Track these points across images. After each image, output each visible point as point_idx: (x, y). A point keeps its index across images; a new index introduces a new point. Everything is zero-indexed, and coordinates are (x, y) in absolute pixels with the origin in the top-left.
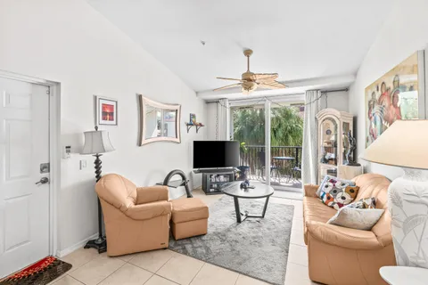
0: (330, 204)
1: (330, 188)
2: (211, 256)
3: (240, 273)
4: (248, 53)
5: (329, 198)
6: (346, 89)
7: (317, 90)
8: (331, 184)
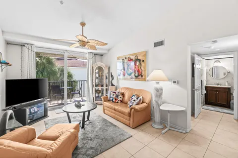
0: (117, 101)
1: (115, 95)
2: (100, 149)
3: (118, 144)
4: (83, 24)
5: (116, 99)
6: (102, 55)
7: (93, 53)
8: (114, 94)
